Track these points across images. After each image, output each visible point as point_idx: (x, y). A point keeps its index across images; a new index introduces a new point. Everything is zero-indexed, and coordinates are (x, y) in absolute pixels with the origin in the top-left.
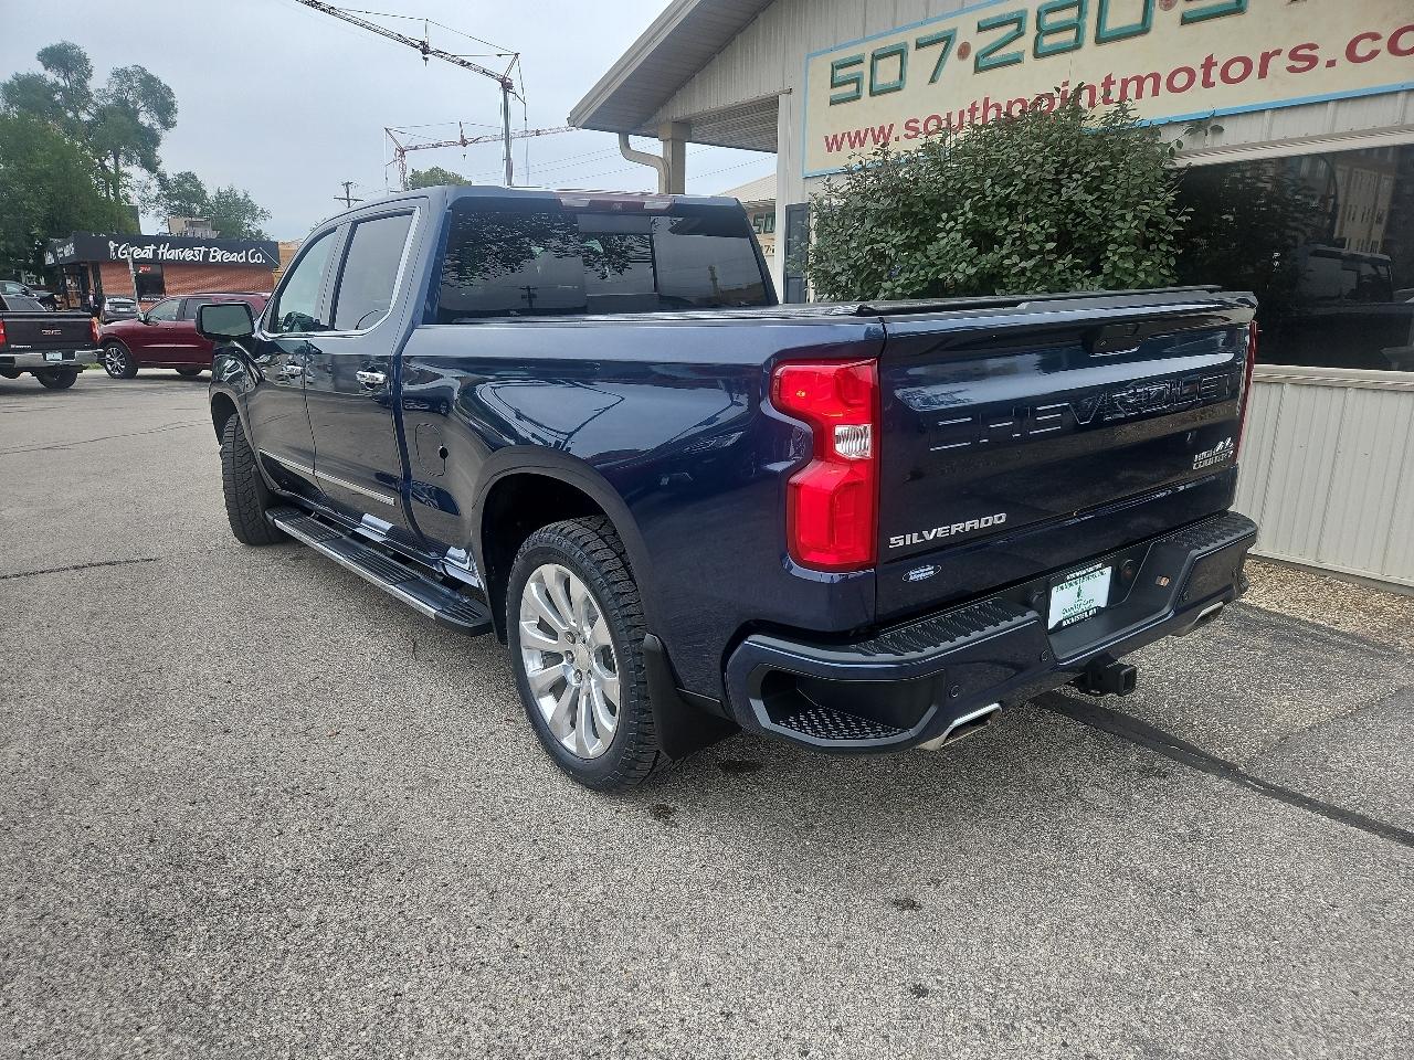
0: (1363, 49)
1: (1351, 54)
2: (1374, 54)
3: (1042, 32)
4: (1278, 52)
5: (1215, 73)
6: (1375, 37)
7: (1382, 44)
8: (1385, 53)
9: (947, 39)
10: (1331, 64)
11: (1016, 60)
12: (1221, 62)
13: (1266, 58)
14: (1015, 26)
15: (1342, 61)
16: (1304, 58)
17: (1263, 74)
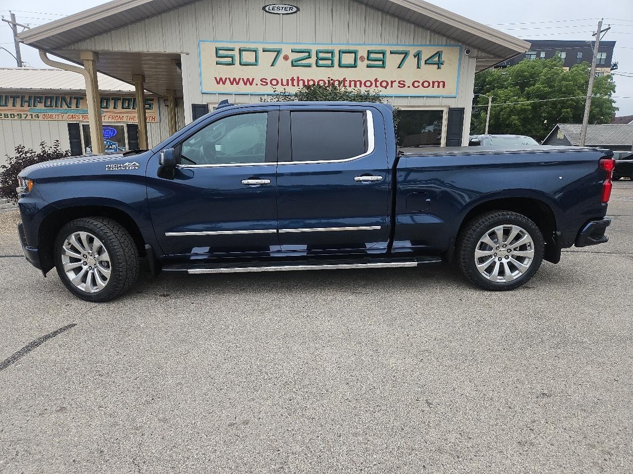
0: (416, 84)
1: (413, 84)
2: (419, 86)
3: (318, 59)
4: (395, 81)
5: (378, 84)
6: (419, 82)
7: (420, 84)
8: (421, 86)
9: (278, 52)
10: (409, 87)
11: (309, 66)
12: (380, 80)
13: (392, 82)
14: (307, 54)
15: (411, 86)
16: (402, 84)
17: (392, 86)
